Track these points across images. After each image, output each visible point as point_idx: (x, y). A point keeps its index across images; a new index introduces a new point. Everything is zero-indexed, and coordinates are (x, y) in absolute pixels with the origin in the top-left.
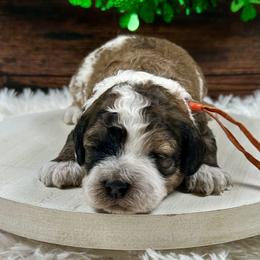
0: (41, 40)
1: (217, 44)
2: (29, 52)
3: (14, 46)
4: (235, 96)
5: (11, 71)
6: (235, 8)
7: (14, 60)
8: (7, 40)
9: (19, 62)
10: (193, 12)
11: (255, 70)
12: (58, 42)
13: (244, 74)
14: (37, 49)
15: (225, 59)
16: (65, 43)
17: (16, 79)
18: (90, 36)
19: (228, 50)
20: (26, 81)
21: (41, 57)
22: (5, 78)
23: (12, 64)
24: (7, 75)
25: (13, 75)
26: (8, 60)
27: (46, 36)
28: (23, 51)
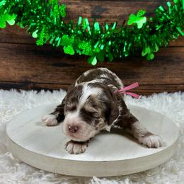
0: (51, 67)
1: (135, 70)
2: (44, 72)
3: (37, 70)
4: (143, 95)
5: (35, 81)
6: (143, 54)
7: (36, 76)
9: (39, 77)
11: (154, 83)
12: (58, 68)
13: (147, 85)
14: (48, 71)
15: (139, 77)
16: (62, 68)
17: (37, 85)
18: (74, 65)
19: (141, 73)
20: (42, 86)
21: (50, 75)
22: (32, 85)
23: (36, 78)
24: (33, 83)
26: (34, 76)
27: (52, 65)
28: (41, 72)
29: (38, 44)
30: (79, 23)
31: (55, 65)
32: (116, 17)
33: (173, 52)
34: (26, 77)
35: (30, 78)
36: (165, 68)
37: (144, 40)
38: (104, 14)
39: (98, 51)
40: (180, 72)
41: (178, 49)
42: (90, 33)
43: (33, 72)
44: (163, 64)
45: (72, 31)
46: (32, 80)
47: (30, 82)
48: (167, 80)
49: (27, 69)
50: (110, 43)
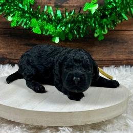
0: (22, 46)
1: (89, 49)
2: (17, 51)
3: (12, 48)
5: (10, 58)
6: (96, 35)
7: (11, 53)
8: (9, 46)
9: (14, 54)
10: (80, 37)
11: (104, 59)
12: (28, 47)
13: (99, 60)
14: (21, 49)
17: (12, 61)
19: (93, 51)
20: (16, 61)
21: (22, 52)
22: (8, 60)
23: (11, 55)
24: (9, 59)
25: (11, 59)
26: (9, 54)
27: (24, 45)
28: (15, 50)
29: (12, 26)
30: (45, 10)
31: (26, 45)
32: (73, 7)
33: (119, 35)
34: (3, 54)
35: (6, 55)
36: (112, 47)
37: (97, 23)
38: (64, 4)
39: (60, 31)
40: (124, 50)
41: (122, 33)
42: (54, 18)
43: (9, 51)
44: (111, 44)
45: (40, 16)
46: (8, 57)
47: (7, 59)
48: (114, 56)
49: (4, 48)
50: (69, 26)
